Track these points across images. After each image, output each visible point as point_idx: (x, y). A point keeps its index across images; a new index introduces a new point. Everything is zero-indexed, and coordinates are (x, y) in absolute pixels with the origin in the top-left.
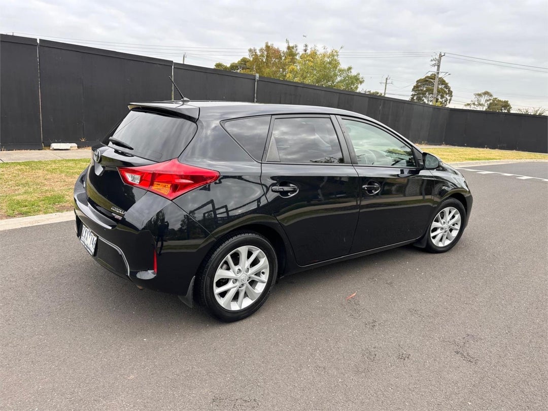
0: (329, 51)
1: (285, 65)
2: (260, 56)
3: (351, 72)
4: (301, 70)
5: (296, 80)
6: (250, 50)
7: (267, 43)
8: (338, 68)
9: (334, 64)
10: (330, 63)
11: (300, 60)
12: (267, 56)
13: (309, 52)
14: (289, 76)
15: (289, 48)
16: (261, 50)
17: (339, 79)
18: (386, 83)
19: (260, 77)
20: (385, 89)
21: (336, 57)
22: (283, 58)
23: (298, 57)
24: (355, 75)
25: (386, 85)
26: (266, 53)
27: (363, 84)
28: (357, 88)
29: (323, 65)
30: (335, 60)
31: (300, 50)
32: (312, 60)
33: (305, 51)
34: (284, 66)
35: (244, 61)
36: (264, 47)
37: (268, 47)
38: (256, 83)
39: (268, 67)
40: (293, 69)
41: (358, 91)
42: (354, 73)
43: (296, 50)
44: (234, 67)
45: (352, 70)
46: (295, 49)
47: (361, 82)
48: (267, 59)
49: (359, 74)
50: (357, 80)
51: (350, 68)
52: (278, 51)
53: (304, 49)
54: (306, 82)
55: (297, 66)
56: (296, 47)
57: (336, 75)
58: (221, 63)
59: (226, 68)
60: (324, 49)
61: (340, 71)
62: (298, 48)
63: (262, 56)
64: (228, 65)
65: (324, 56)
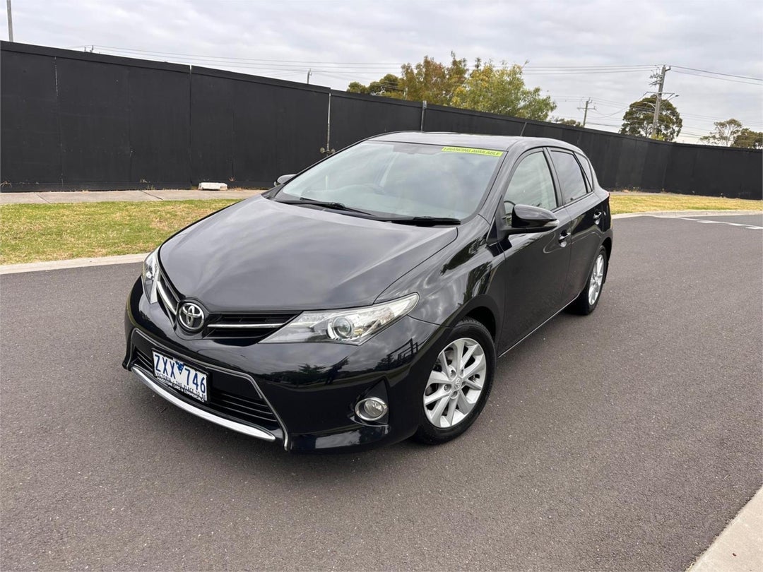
0: (509, 68)
2: (417, 74)
3: (538, 95)
4: (472, 92)
5: (465, 106)
6: (404, 67)
7: (426, 57)
8: (521, 89)
9: (516, 84)
10: (510, 83)
11: (470, 79)
12: (426, 75)
13: (481, 68)
14: (455, 101)
15: (455, 63)
16: (418, 66)
17: (522, 104)
18: (586, 108)
19: (428, 104)
20: (585, 116)
21: (518, 76)
22: (447, 76)
23: (466, 76)
25: (586, 111)
26: (424, 70)
27: (554, 111)
28: (546, 116)
29: (502, 87)
30: (518, 79)
31: (470, 66)
32: (487, 79)
33: (477, 66)
34: (448, 87)
35: (390, 82)
36: (422, 63)
37: (427, 63)
38: (423, 112)
39: (427, 88)
40: (462, 92)
41: (548, 120)
42: (542, 96)
43: (465, 65)
44: (374, 87)
45: (540, 93)
46: (463, 64)
47: (552, 109)
48: (425, 78)
49: (550, 98)
50: (546, 105)
51: (537, 90)
52: (440, 67)
53: (476, 63)
54: (480, 108)
55: (466, 87)
56: (464, 61)
57: (518, 99)
58: (357, 82)
59: (364, 89)
60: (503, 64)
61: (524, 93)
62: (467, 63)
63: (419, 74)
64: (368, 86)
65: (503, 73)
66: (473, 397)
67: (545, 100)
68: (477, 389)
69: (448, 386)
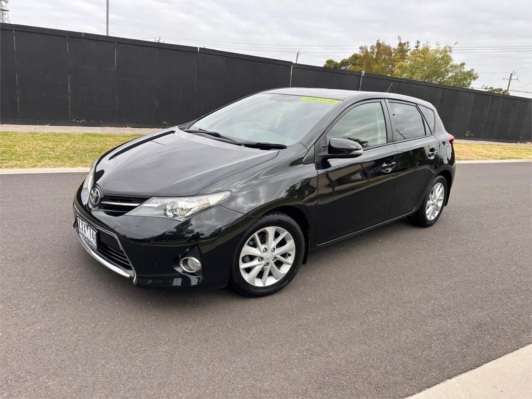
0: (442, 47)
1: (395, 61)
2: (370, 53)
3: (463, 68)
4: (410, 65)
5: (405, 75)
6: (361, 48)
7: (378, 41)
8: (450, 64)
9: (446, 59)
10: (442, 59)
11: (411, 56)
12: (377, 53)
13: (420, 48)
14: (397, 72)
15: (400, 44)
16: (372, 47)
17: (450, 75)
18: (510, 79)
19: (365, 73)
20: (509, 85)
21: (448, 53)
22: (393, 55)
23: (408, 54)
24: (469, 70)
25: (510, 82)
26: (376, 50)
27: (476, 80)
28: (469, 84)
29: (435, 62)
30: (448, 56)
31: (412, 47)
32: (423, 56)
33: (417, 47)
34: (393, 62)
35: (355, 57)
36: (375, 44)
37: (379, 45)
38: (361, 79)
39: (377, 63)
40: (402, 65)
41: (470, 87)
42: (467, 69)
43: (408, 46)
44: (344, 63)
45: (465, 66)
46: (406, 45)
47: (475, 78)
48: (377, 56)
49: (473, 70)
50: (471, 75)
51: (463, 64)
52: (388, 48)
53: (416, 45)
54: (415, 78)
55: (407, 62)
56: (408, 43)
57: (447, 71)
58: (332, 59)
59: (337, 64)
60: (437, 45)
61: (452, 66)
62: (409, 44)
63: (372, 53)
64: (339, 62)
65: (437, 52)
66: (285, 269)
67: (470, 72)
68: (289, 264)
69: (261, 258)
